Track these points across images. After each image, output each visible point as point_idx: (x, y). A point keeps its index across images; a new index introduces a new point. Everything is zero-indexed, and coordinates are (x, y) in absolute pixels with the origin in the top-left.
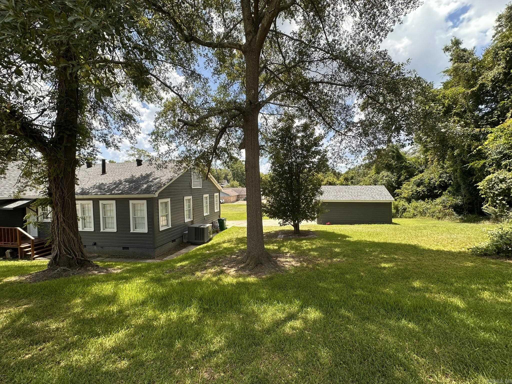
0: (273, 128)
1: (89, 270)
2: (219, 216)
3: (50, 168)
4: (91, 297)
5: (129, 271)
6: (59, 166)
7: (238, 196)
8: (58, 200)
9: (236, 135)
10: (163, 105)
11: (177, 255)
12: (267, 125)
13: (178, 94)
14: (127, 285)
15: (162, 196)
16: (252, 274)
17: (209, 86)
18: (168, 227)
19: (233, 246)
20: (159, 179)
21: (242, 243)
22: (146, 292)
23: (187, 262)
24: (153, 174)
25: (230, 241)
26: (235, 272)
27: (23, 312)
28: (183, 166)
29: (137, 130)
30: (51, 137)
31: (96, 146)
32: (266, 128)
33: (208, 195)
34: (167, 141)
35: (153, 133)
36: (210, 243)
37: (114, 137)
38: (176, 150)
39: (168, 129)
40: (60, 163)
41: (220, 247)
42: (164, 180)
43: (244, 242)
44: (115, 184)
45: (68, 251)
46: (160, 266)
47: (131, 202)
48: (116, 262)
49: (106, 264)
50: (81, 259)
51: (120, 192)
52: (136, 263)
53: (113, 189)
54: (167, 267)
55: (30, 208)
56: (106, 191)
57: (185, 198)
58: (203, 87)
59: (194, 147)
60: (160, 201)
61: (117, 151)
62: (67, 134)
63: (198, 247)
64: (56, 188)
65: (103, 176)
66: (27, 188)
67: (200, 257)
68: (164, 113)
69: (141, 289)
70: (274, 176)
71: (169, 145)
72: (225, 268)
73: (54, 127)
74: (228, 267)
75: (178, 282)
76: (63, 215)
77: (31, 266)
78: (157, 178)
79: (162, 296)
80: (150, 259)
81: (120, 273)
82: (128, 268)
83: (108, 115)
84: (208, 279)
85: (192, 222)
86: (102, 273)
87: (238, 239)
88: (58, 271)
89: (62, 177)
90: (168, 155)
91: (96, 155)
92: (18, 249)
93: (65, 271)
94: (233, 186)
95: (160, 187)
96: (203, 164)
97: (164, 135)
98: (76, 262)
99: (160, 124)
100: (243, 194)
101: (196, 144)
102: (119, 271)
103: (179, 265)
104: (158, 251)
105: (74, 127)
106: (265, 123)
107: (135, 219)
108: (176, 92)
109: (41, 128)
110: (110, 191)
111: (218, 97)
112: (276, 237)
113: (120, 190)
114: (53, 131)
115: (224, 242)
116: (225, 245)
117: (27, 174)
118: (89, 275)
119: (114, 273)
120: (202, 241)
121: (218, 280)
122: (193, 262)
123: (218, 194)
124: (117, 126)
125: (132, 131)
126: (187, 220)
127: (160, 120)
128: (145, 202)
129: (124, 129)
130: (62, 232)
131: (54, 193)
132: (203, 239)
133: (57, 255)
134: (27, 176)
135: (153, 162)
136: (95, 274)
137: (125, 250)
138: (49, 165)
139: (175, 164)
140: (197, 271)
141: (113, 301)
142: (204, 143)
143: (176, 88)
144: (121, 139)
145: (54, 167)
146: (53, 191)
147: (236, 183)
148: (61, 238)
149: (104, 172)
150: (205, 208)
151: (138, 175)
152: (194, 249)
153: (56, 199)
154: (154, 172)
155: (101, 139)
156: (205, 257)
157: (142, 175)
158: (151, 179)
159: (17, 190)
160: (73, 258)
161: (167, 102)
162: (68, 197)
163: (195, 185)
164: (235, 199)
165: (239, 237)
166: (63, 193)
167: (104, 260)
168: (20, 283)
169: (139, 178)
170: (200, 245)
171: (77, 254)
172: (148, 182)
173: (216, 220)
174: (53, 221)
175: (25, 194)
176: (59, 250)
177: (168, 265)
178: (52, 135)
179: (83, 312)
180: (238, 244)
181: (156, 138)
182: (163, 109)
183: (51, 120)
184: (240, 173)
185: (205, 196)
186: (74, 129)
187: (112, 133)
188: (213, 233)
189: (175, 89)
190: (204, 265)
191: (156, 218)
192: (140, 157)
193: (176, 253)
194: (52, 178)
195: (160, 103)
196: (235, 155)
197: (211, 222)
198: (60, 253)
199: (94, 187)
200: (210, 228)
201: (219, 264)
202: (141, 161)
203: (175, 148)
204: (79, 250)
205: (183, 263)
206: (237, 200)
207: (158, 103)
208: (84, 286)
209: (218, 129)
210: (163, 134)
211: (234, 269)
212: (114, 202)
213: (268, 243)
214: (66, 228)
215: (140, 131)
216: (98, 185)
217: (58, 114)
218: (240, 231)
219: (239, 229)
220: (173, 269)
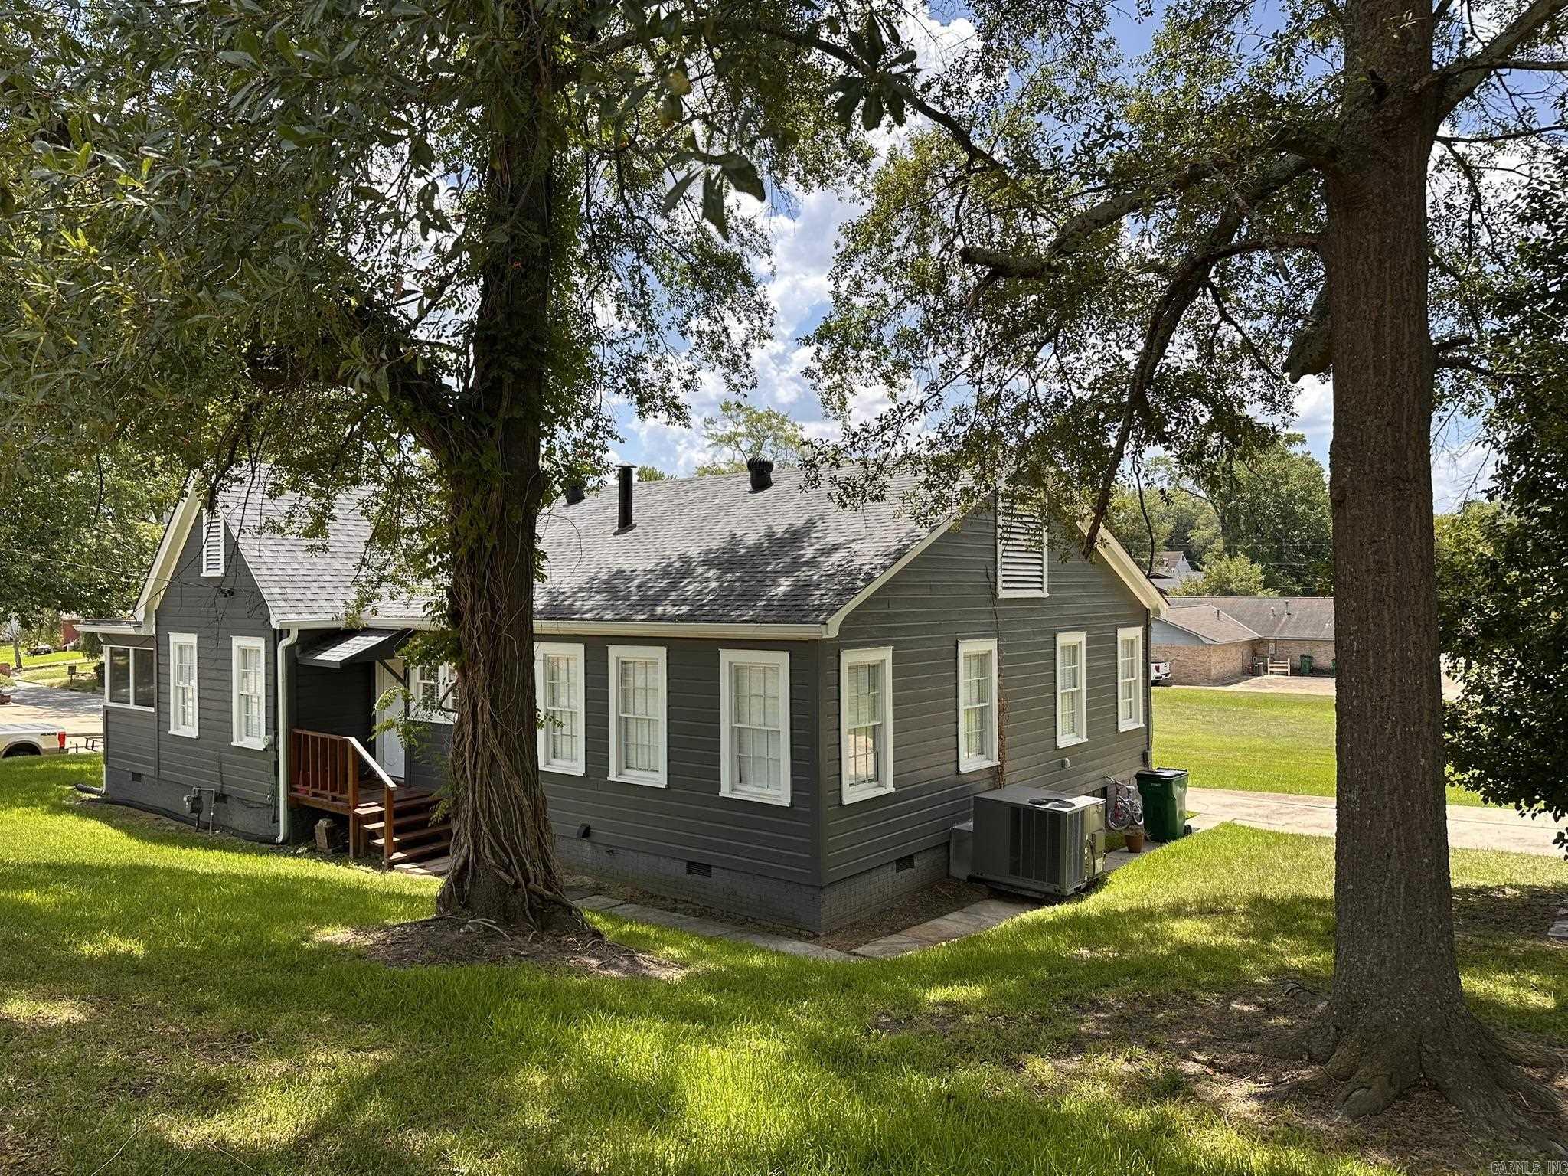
0: (1524, 219)
1: (567, 949)
2: (1145, 758)
3: (457, 511)
4: (580, 1073)
5: (717, 983)
6: (485, 503)
7: (1256, 647)
8: (479, 639)
9: (1261, 296)
10: (870, 187)
11: (920, 941)
12: (1476, 203)
13: (944, 119)
14: (713, 1053)
15: (856, 633)
16: (1377, 1146)
17: (1108, 44)
18: (881, 792)
19: (1234, 941)
20: (842, 553)
21: (1290, 933)
22: (793, 1107)
23: (977, 991)
24: (820, 525)
25: (1212, 912)
26: (1254, 1105)
27: (370, 1078)
28: (958, 487)
29: (757, 323)
30: (461, 385)
31: (605, 413)
32: (1468, 224)
33: (1079, 638)
34: (887, 365)
35: (824, 334)
36: (1092, 904)
37: (667, 367)
38: (931, 405)
39: (892, 303)
40: (490, 491)
41: (1153, 938)
42: (868, 554)
43: (1304, 932)
44: (666, 571)
45: (502, 855)
46: (847, 985)
47: (726, 656)
48: (661, 927)
49: (626, 928)
50: (541, 896)
51: (686, 608)
52: (741, 951)
53: (656, 600)
54: (878, 995)
55: (386, 666)
56: (632, 607)
57: (966, 648)
58: (1074, 57)
59: (1019, 384)
60: (850, 658)
61: (677, 428)
62: (512, 370)
63: (1031, 916)
64: (473, 588)
65: (621, 538)
66: (384, 589)
67: (1041, 973)
68: (878, 225)
69: (772, 1088)
70: (1524, 532)
71: (892, 384)
72: (1192, 1068)
73: (471, 347)
74: (1211, 1064)
75: (938, 1090)
76: (493, 703)
77: (388, 896)
78: (836, 548)
79: (869, 1149)
80: (798, 937)
81: (683, 986)
82: (711, 966)
83: (647, 269)
84: (1097, 1113)
85: (996, 776)
86: (615, 973)
87: (1260, 905)
88: (469, 932)
89: (494, 547)
90: (889, 435)
91: (605, 450)
92: (347, 818)
93: (489, 935)
94: (1222, 588)
95: (852, 590)
96: (1059, 473)
97: (874, 335)
98: (527, 904)
99: (858, 285)
100: (1286, 635)
101: (1030, 365)
102: (678, 975)
103: (936, 994)
104: (834, 904)
105: (534, 338)
106: (1459, 200)
107: (739, 734)
108: (938, 108)
109: (433, 352)
110: (648, 602)
111: (1155, 92)
112: (1540, 931)
113: (684, 602)
114: (468, 361)
115: (1177, 911)
116: (1186, 930)
117: (385, 535)
118: (570, 971)
119: (658, 980)
120: (1049, 888)
121: (1156, 1130)
122: (1005, 995)
123: (1138, 632)
124: (680, 313)
125: (738, 331)
126: (970, 762)
127: (857, 266)
128: (782, 658)
129: (705, 324)
130: (486, 771)
131: (467, 614)
132: (1055, 876)
133: (466, 863)
134: (384, 542)
135: (825, 471)
136: (586, 970)
137: (696, 877)
138: (456, 502)
139: (922, 476)
140: (1032, 1049)
141: (661, 1115)
142: (1072, 357)
143: (936, 89)
144: (692, 373)
145: (470, 506)
146: (465, 605)
147: (1243, 569)
148: (480, 797)
149: (626, 521)
150: (1062, 707)
151: (753, 536)
152: (1007, 923)
153: (471, 637)
154: (822, 517)
155: (621, 381)
156: (1072, 983)
157: (770, 535)
158: (809, 553)
159: (356, 597)
160: (517, 885)
161: (892, 170)
162: (510, 631)
163: (1012, 583)
164: (1235, 661)
165: (1269, 893)
166: (494, 611)
167: (618, 911)
168: (360, 957)
169: (758, 546)
170: (1039, 903)
171: (530, 869)
172: (796, 565)
173: (1125, 776)
174: (460, 723)
175: (375, 611)
176: (475, 844)
177: (886, 987)
178: (466, 381)
179: (556, 1132)
180: (1267, 937)
181: (835, 357)
182: (869, 204)
183: (465, 316)
184: (1272, 511)
185: (1064, 639)
186: (536, 347)
187: (661, 349)
188: (1111, 848)
189: (931, 94)
190: (1066, 1028)
191: (826, 739)
192: (760, 445)
193: (916, 930)
194: (462, 551)
195: (858, 179)
196: (1256, 412)
197: (1097, 786)
198: (477, 859)
199: (592, 586)
200: (1095, 821)
201: (1157, 1038)
202: (769, 466)
203: (925, 396)
204: (536, 852)
205: (959, 993)
206: (1251, 671)
207: (851, 180)
208: (554, 1016)
209: (1160, 270)
210: (869, 330)
211: (1247, 1087)
212: (660, 654)
213: (1482, 964)
214: (501, 756)
215: (767, 329)
216: (603, 576)
217: (485, 291)
218: (1275, 856)
219: (1269, 846)
220: (907, 1013)
